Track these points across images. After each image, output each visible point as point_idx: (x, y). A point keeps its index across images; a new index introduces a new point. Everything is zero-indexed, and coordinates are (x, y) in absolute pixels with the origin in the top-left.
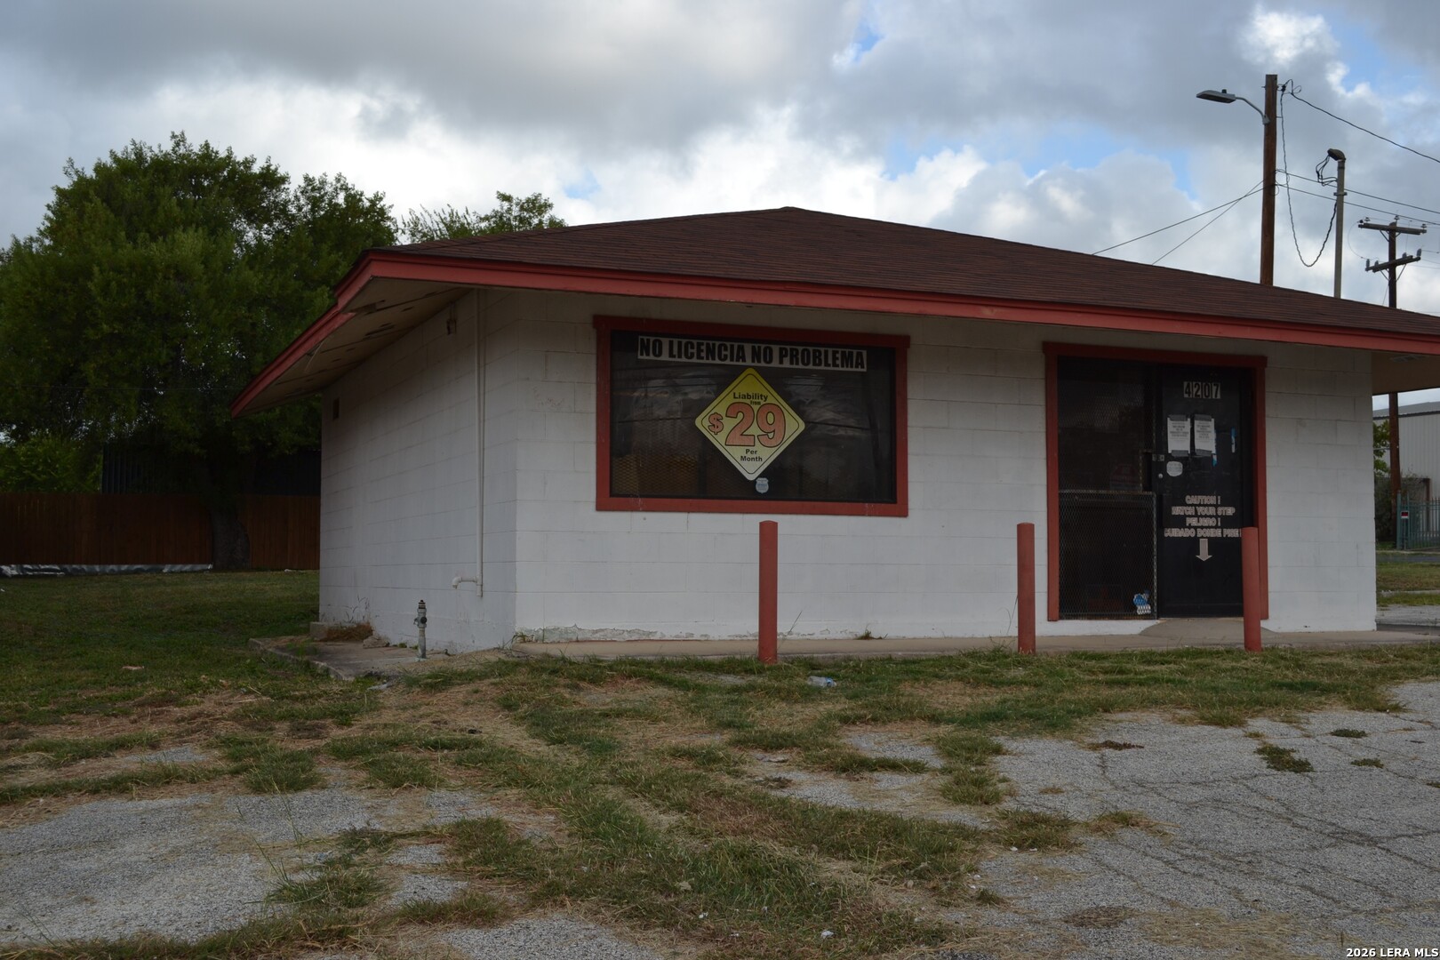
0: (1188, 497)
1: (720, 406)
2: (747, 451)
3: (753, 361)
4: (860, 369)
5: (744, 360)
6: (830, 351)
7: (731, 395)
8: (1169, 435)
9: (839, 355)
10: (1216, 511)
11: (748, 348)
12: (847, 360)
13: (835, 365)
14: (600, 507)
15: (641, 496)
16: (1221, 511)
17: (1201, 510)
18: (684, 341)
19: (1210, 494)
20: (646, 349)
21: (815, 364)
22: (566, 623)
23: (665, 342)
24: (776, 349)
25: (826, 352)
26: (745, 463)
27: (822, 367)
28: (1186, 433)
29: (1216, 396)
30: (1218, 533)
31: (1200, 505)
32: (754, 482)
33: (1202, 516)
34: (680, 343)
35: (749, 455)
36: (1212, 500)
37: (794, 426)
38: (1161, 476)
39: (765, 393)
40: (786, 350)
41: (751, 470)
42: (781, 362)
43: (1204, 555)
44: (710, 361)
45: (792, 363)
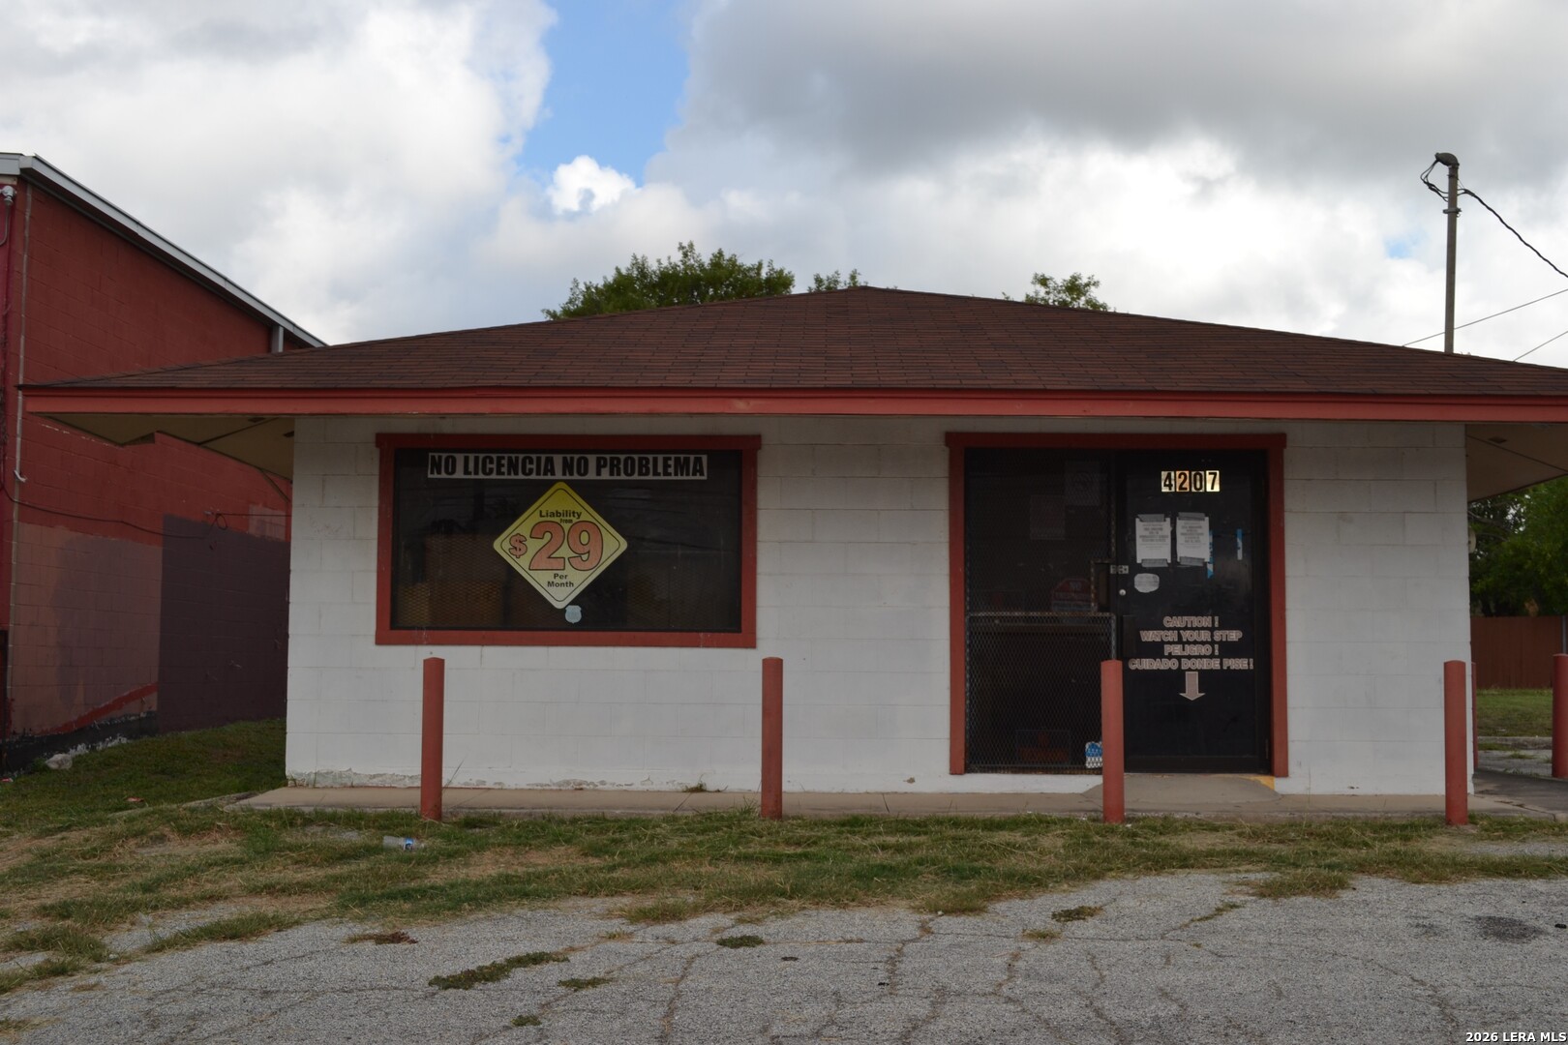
0: (1167, 618)
1: (523, 525)
2: (555, 576)
3: (564, 474)
4: (698, 477)
5: (553, 474)
6: (660, 457)
7: (537, 513)
8: (1139, 541)
9: (671, 462)
10: (1212, 636)
11: (558, 459)
12: (681, 466)
13: (666, 473)
14: (381, 640)
15: (428, 628)
16: (1218, 635)
17: (1186, 635)
18: (481, 456)
19: (1203, 613)
20: (436, 466)
21: (640, 474)
22: (340, 766)
23: (460, 458)
24: (592, 459)
25: (655, 460)
26: (552, 590)
27: (651, 477)
28: (1167, 537)
29: (1212, 488)
30: (1215, 664)
31: (1186, 628)
32: (564, 610)
33: (1189, 643)
34: (476, 459)
35: (558, 580)
36: (1206, 621)
37: (614, 545)
38: (1123, 592)
39: (578, 509)
40: (605, 459)
41: (560, 597)
42: (599, 473)
43: (1192, 691)
44: (513, 477)
45: (612, 474)
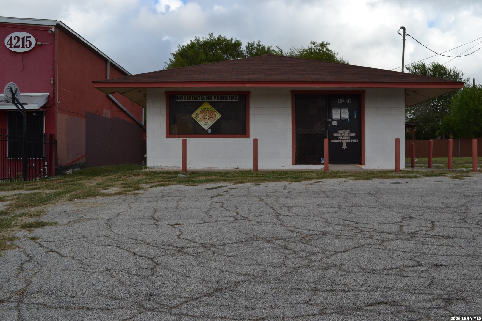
0: (339, 131)
1: (198, 111)
2: (205, 122)
3: (207, 100)
4: (236, 101)
5: (204, 100)
6: (228, 96)
7: (201, 109)
8: (333, 114)
9: (230, 97)
10: (349, 135)
11: (205, 97)
12: (233, 98)
13: (229, 100)
14: (167, 137)
15: (177, 134)
16: (350, 135)
17: (343, 134)
18: (188, 96)
19: (347, 130)
20: (178, 98)
21: (224, 100)
22: (159, 165)
23: (184, 97)
24: (213, 97)
25: (227, 97)
26: (205, 126)
27: (226, 101)
28: (339, 113)
29: (349, 102)
30: (349, 141)
31: (343, 133)
32: (207, 130)
33: (344, 136)
34: (187, 97)
35: (206, 123)
36: (348, 131)
37: (218, 116)
38: (329, 125)
39: (210, 108)
40: (216, 97)
41: (206, 127)
42: (214, 100)
43: (344, 147)
44: (195, 101)
45: (217, 100)
